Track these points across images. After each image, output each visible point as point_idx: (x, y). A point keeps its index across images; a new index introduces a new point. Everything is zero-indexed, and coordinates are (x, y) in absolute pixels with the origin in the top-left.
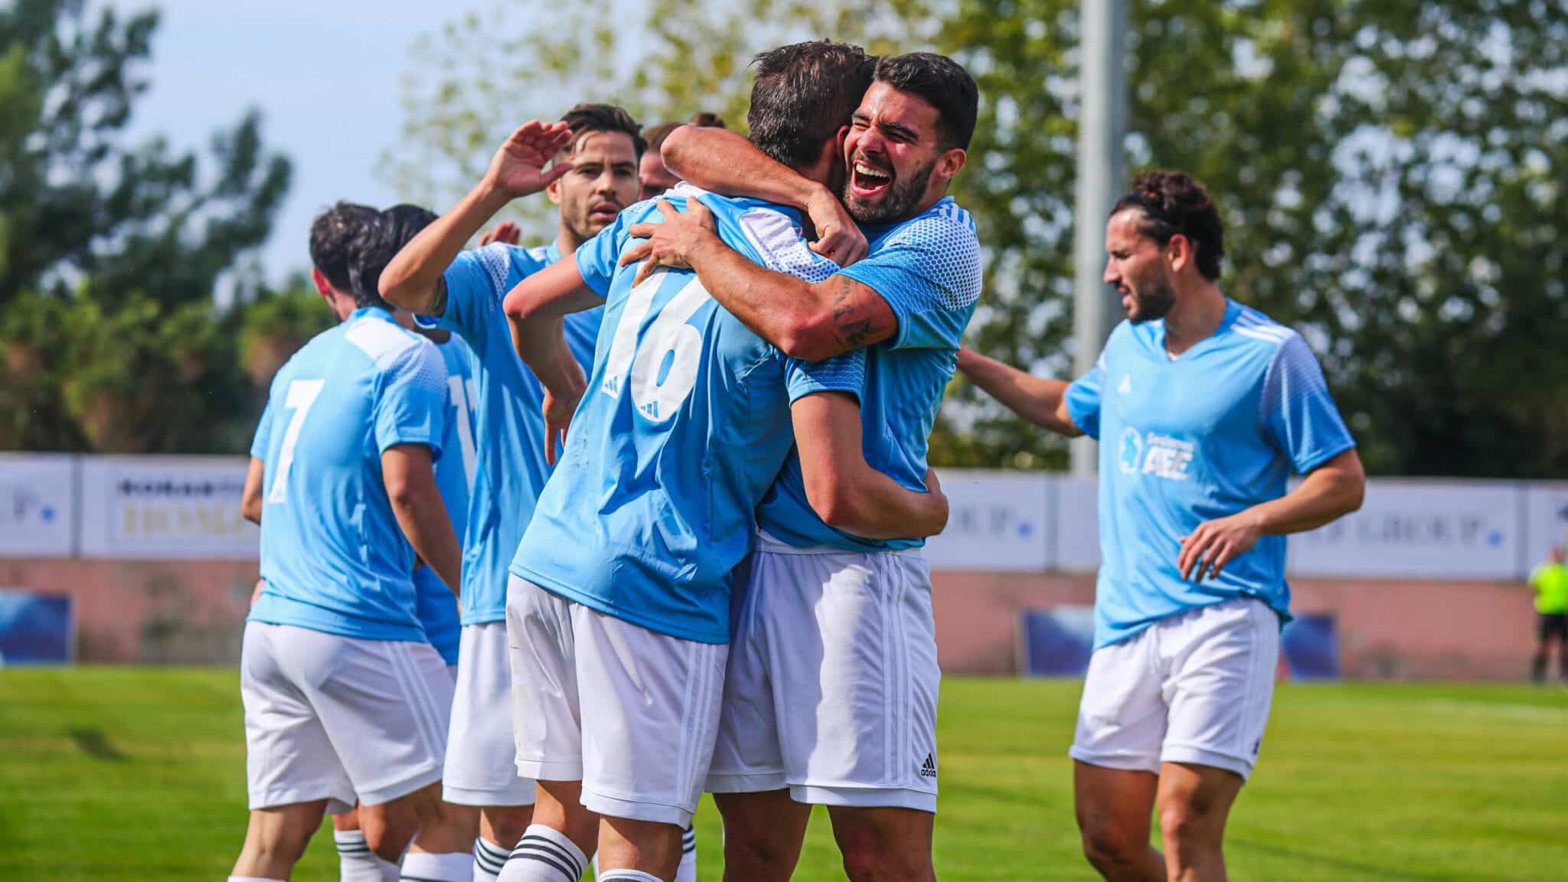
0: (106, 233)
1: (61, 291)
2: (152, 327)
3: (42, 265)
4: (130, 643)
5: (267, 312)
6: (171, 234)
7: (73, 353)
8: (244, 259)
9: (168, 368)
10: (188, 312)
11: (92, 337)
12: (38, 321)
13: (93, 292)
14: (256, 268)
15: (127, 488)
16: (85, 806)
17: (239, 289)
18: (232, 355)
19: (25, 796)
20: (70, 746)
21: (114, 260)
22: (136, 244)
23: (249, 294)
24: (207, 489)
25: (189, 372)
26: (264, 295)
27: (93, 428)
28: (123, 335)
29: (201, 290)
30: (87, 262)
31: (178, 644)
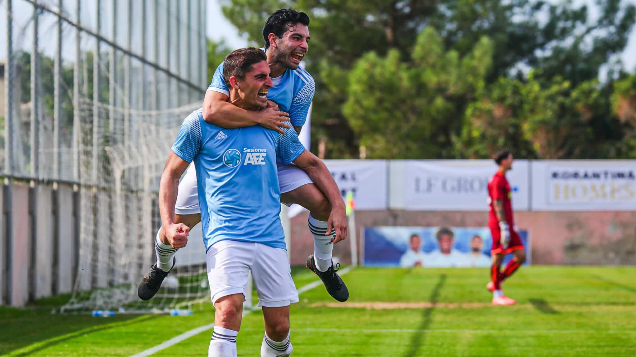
0: (542, 46)
1: (520, 76)
2: (566, 94)
3: (511, 64)
4: (558, 254)
5: (625, 84)
6: (575, 46)
7: (527, 107)
8: (613, 58)
9: (576, 115)
10: (585, 86)
11: (536, 98)
12: (509, 93)
13: (536, 77)
14: (619, 62)
15: (555, 175)
16: (538, 337)
17: (610, 73)
18: (608, 106)
19: (508, 332)
20: (530, 307)
21: (546, 59)
22: (557, 51)
23: (616, 76)
24: (596, 176)
25: (586, 116)
26: (623, 76)
27: (537, 146)
28: (551, 98)
29: (591, 74)
30: (533, 62)
31: (583, 254)
